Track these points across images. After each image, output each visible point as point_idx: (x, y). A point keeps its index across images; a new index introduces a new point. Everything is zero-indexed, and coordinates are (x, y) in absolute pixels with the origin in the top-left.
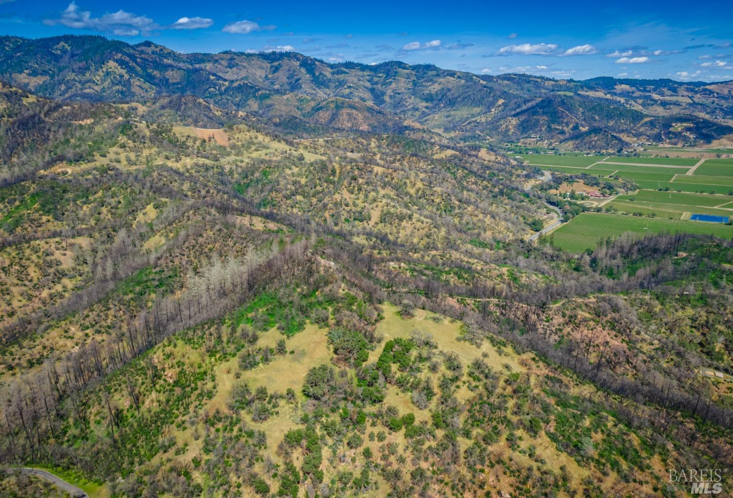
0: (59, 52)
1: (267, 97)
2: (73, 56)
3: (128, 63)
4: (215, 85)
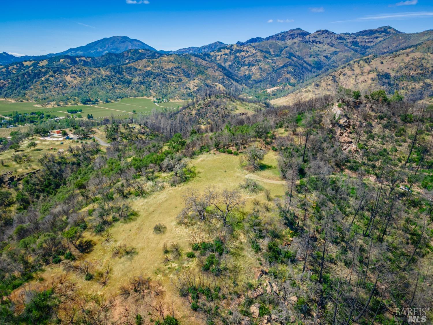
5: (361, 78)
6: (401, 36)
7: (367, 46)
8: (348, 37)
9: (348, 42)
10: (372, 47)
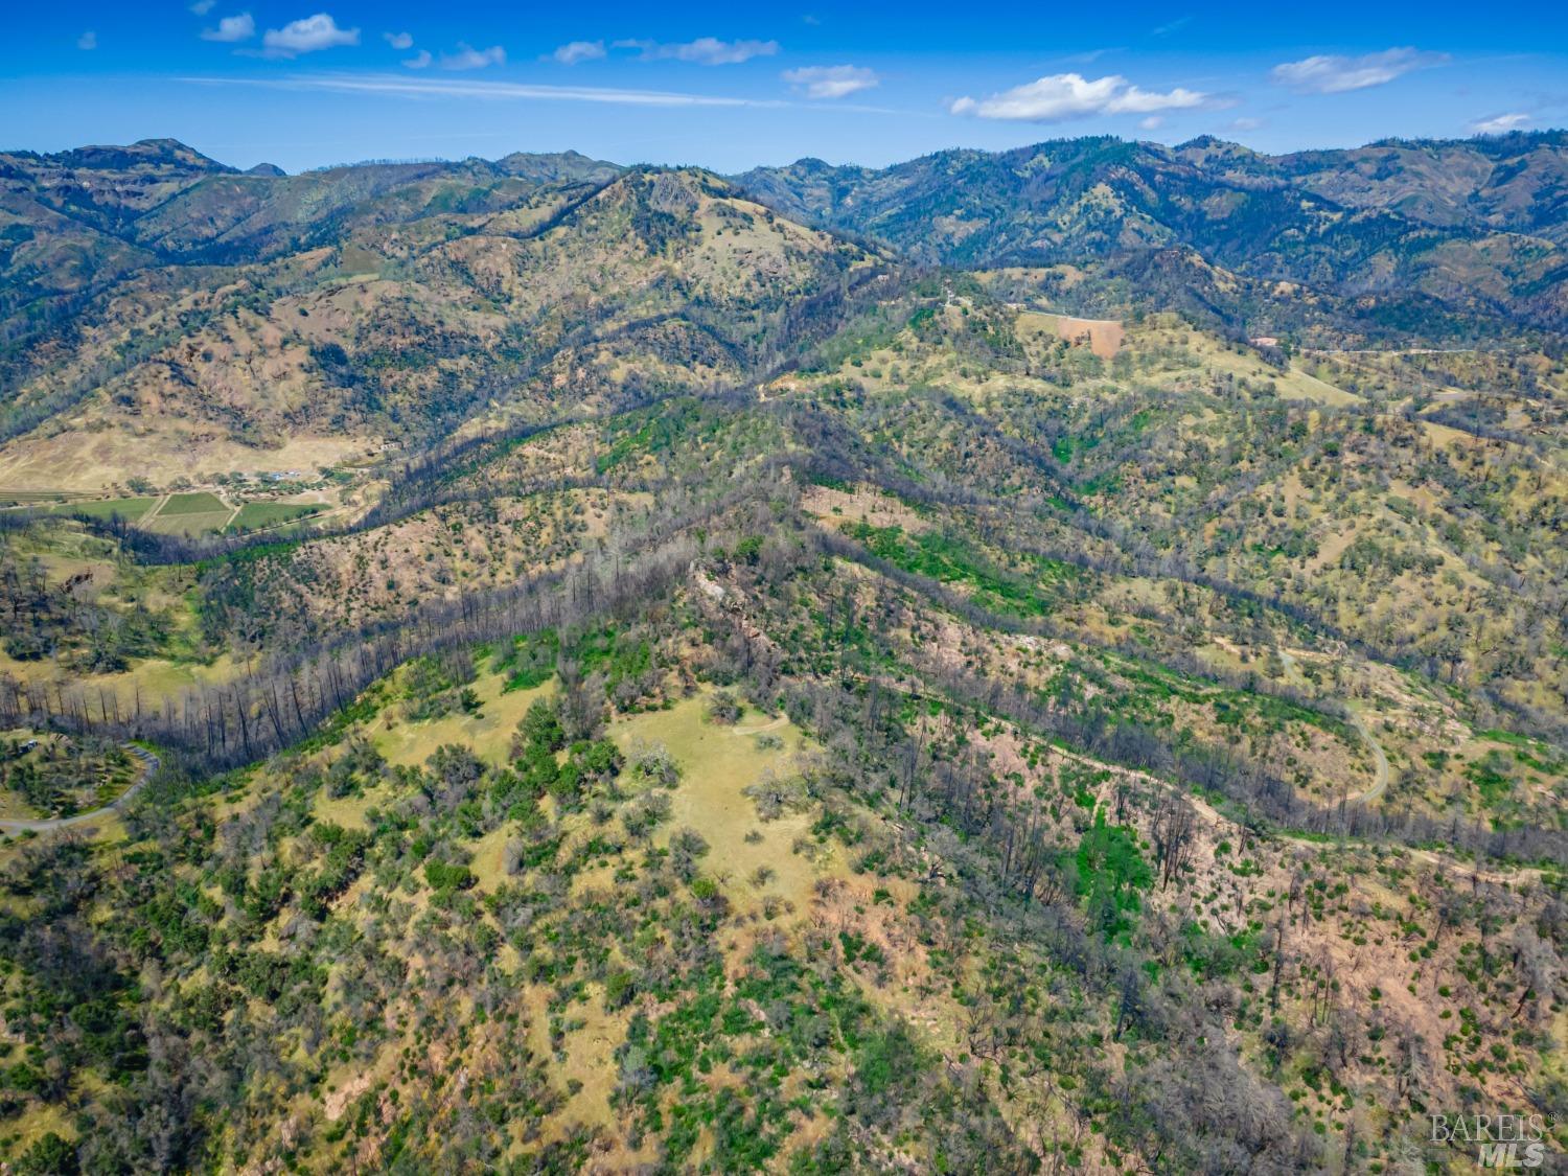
0: (1027, 174)
1: (1427, 244)
2: (1048, 178)
3: (1133, 185)
4: (1304, 220)
5: (268, 369)
6: (238, 182)
7: (127, 208)
8: (40, 171)
9: (46, 190)
10: (149, 214)
